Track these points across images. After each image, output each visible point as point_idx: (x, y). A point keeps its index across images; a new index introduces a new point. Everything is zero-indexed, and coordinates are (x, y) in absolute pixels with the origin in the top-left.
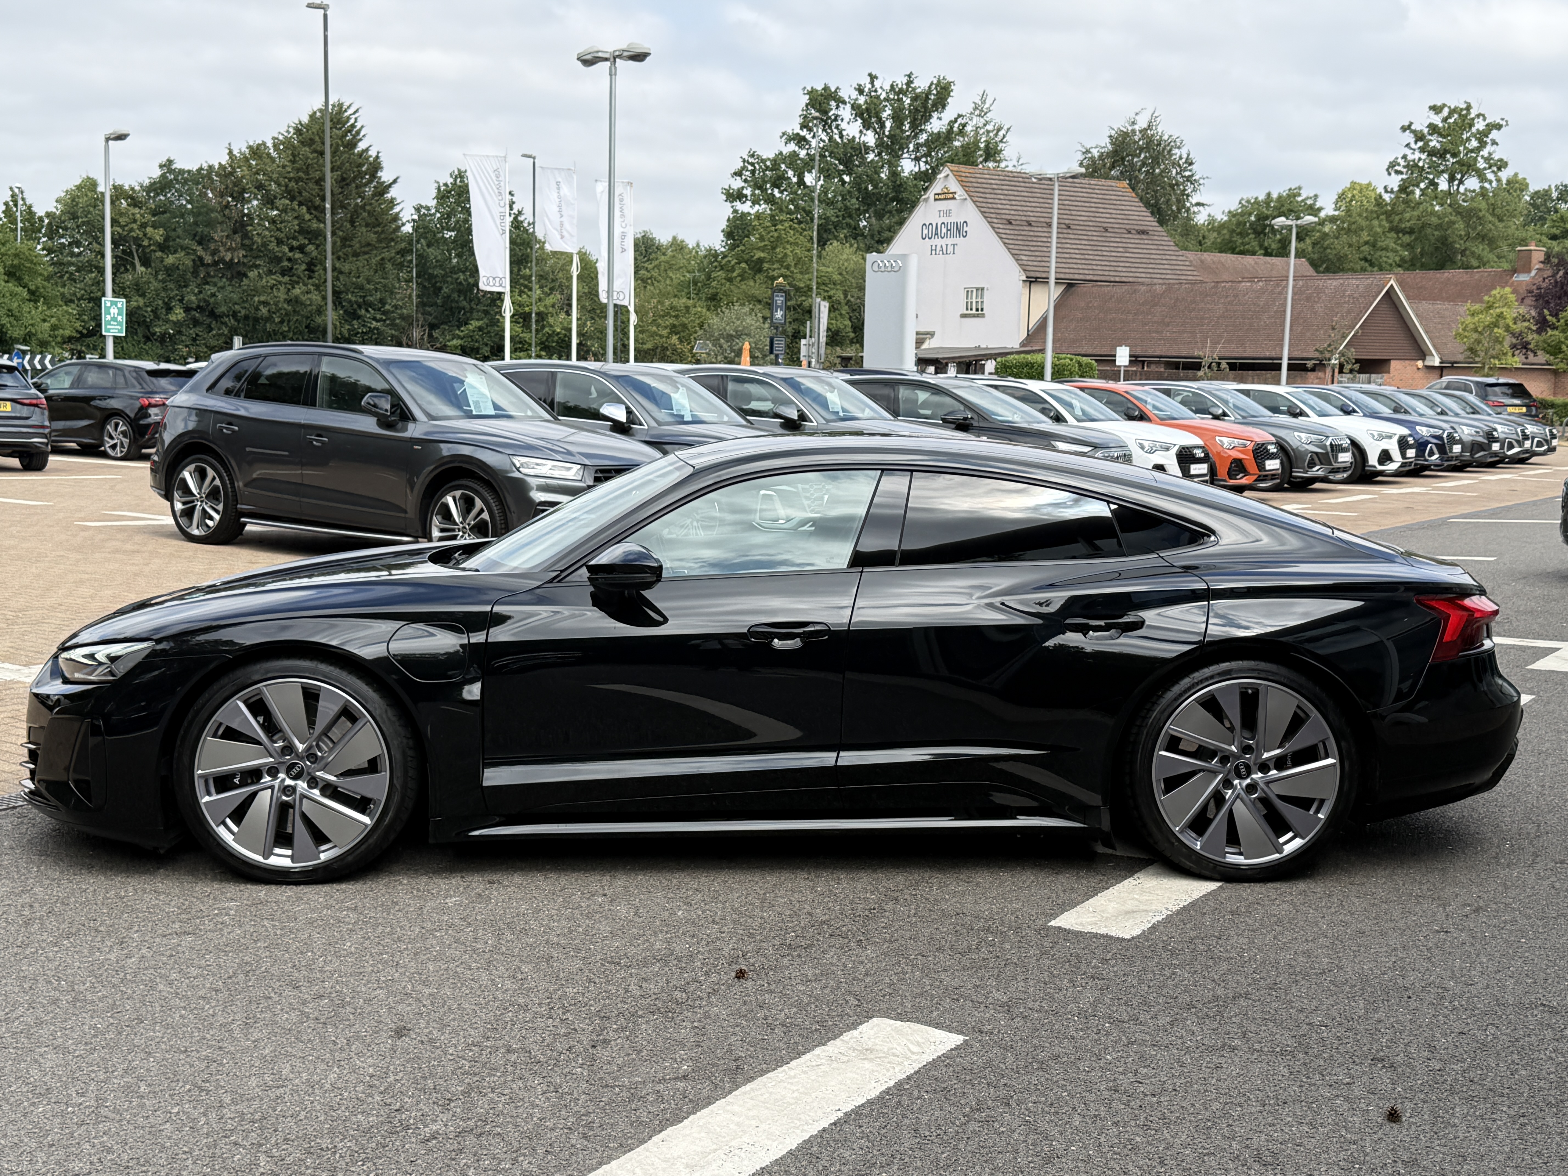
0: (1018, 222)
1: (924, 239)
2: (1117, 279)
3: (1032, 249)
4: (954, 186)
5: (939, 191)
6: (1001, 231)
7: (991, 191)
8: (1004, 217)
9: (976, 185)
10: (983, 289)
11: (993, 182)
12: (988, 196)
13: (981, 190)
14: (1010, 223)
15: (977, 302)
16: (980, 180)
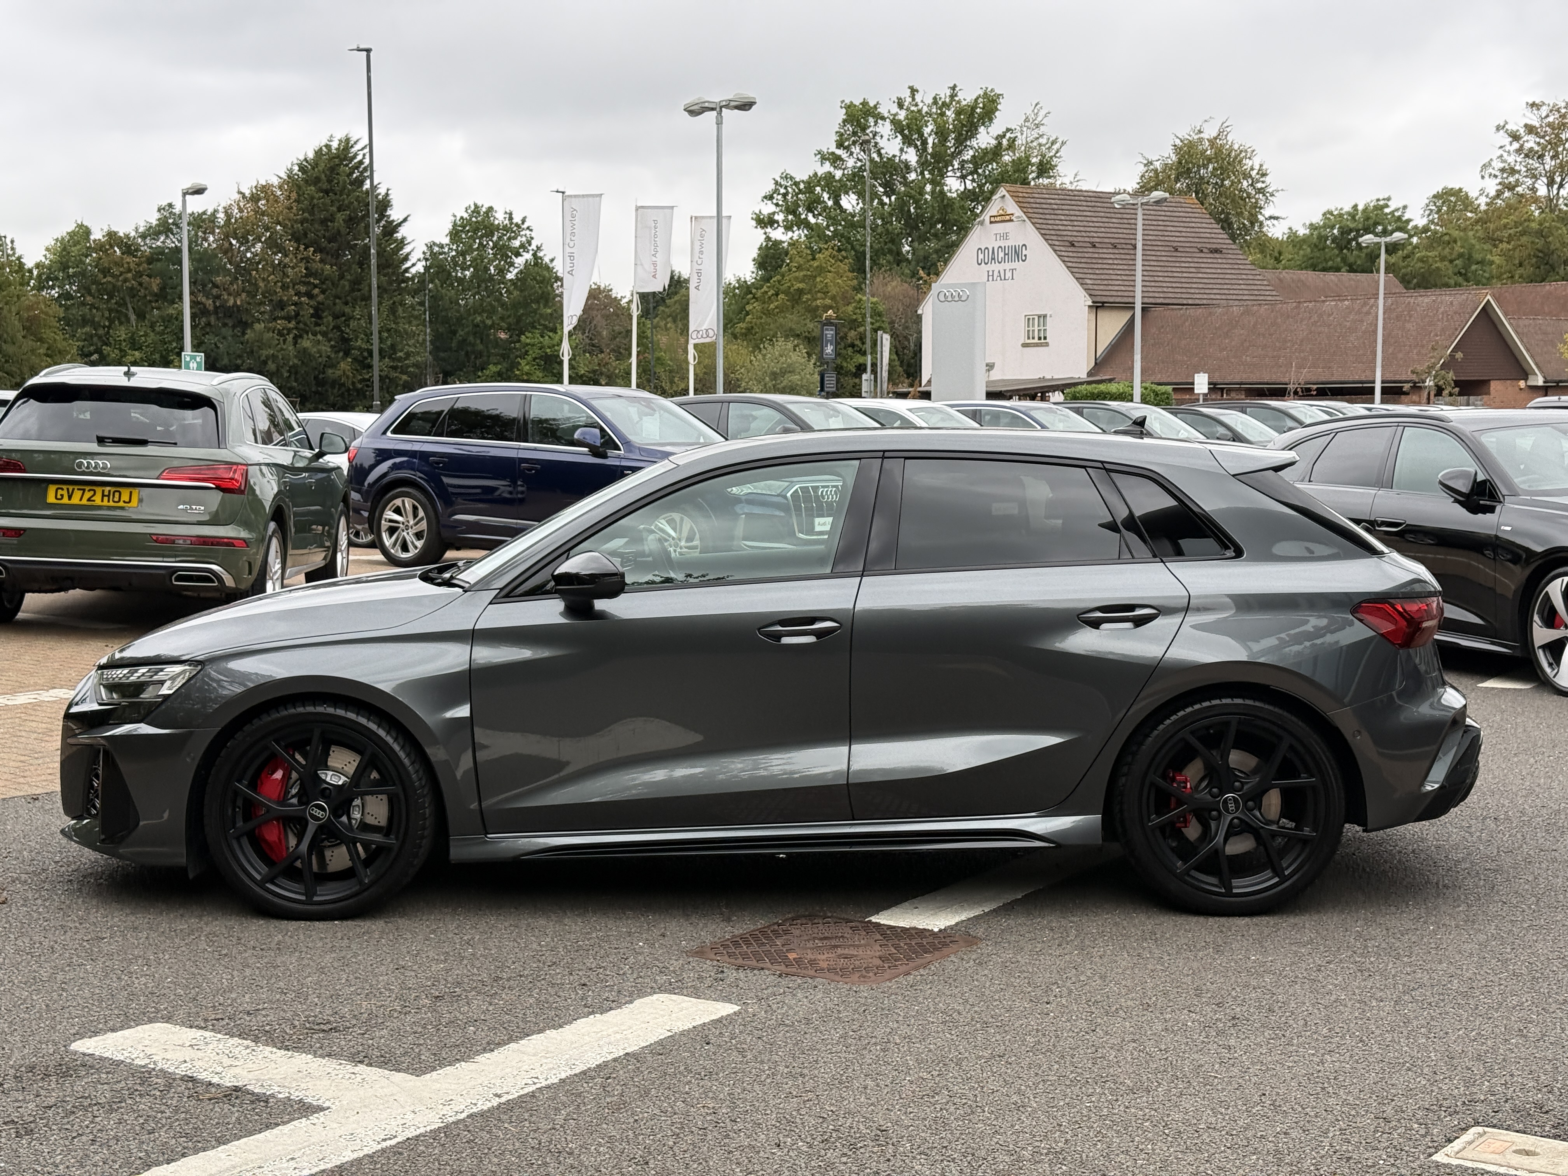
0: (1081, 244)
1: (979, 264)
2: (1190, 302)
3: (1097, 272)
4: (1012, 207)
5: (995, 214)
6: (1063, 254)
7: (1052, 212)
8: (1066, 238)
9: (1034, 206)
10: (1045, 316)
11: (1053, 201)
12: (1048, 217)
13: (1041, 211)
14: (1073, 245)
15: (1039, 330)
16: (1038, 201)
